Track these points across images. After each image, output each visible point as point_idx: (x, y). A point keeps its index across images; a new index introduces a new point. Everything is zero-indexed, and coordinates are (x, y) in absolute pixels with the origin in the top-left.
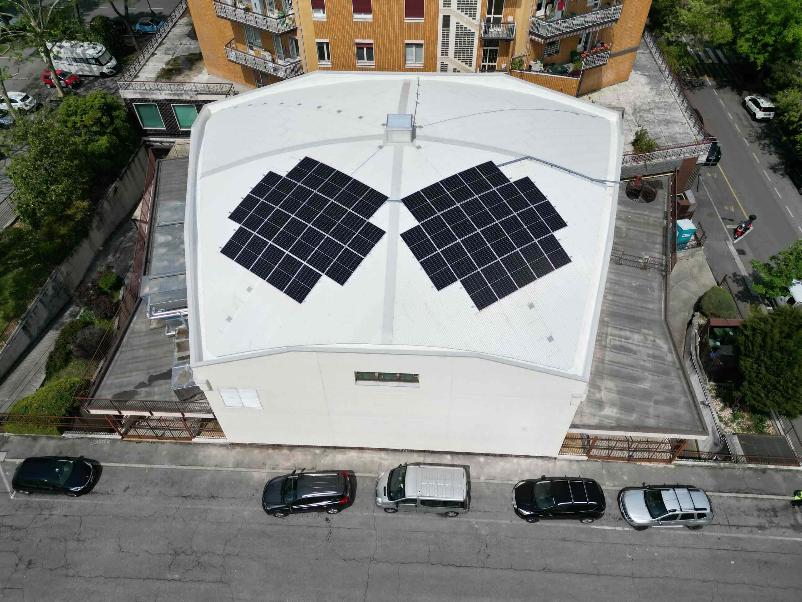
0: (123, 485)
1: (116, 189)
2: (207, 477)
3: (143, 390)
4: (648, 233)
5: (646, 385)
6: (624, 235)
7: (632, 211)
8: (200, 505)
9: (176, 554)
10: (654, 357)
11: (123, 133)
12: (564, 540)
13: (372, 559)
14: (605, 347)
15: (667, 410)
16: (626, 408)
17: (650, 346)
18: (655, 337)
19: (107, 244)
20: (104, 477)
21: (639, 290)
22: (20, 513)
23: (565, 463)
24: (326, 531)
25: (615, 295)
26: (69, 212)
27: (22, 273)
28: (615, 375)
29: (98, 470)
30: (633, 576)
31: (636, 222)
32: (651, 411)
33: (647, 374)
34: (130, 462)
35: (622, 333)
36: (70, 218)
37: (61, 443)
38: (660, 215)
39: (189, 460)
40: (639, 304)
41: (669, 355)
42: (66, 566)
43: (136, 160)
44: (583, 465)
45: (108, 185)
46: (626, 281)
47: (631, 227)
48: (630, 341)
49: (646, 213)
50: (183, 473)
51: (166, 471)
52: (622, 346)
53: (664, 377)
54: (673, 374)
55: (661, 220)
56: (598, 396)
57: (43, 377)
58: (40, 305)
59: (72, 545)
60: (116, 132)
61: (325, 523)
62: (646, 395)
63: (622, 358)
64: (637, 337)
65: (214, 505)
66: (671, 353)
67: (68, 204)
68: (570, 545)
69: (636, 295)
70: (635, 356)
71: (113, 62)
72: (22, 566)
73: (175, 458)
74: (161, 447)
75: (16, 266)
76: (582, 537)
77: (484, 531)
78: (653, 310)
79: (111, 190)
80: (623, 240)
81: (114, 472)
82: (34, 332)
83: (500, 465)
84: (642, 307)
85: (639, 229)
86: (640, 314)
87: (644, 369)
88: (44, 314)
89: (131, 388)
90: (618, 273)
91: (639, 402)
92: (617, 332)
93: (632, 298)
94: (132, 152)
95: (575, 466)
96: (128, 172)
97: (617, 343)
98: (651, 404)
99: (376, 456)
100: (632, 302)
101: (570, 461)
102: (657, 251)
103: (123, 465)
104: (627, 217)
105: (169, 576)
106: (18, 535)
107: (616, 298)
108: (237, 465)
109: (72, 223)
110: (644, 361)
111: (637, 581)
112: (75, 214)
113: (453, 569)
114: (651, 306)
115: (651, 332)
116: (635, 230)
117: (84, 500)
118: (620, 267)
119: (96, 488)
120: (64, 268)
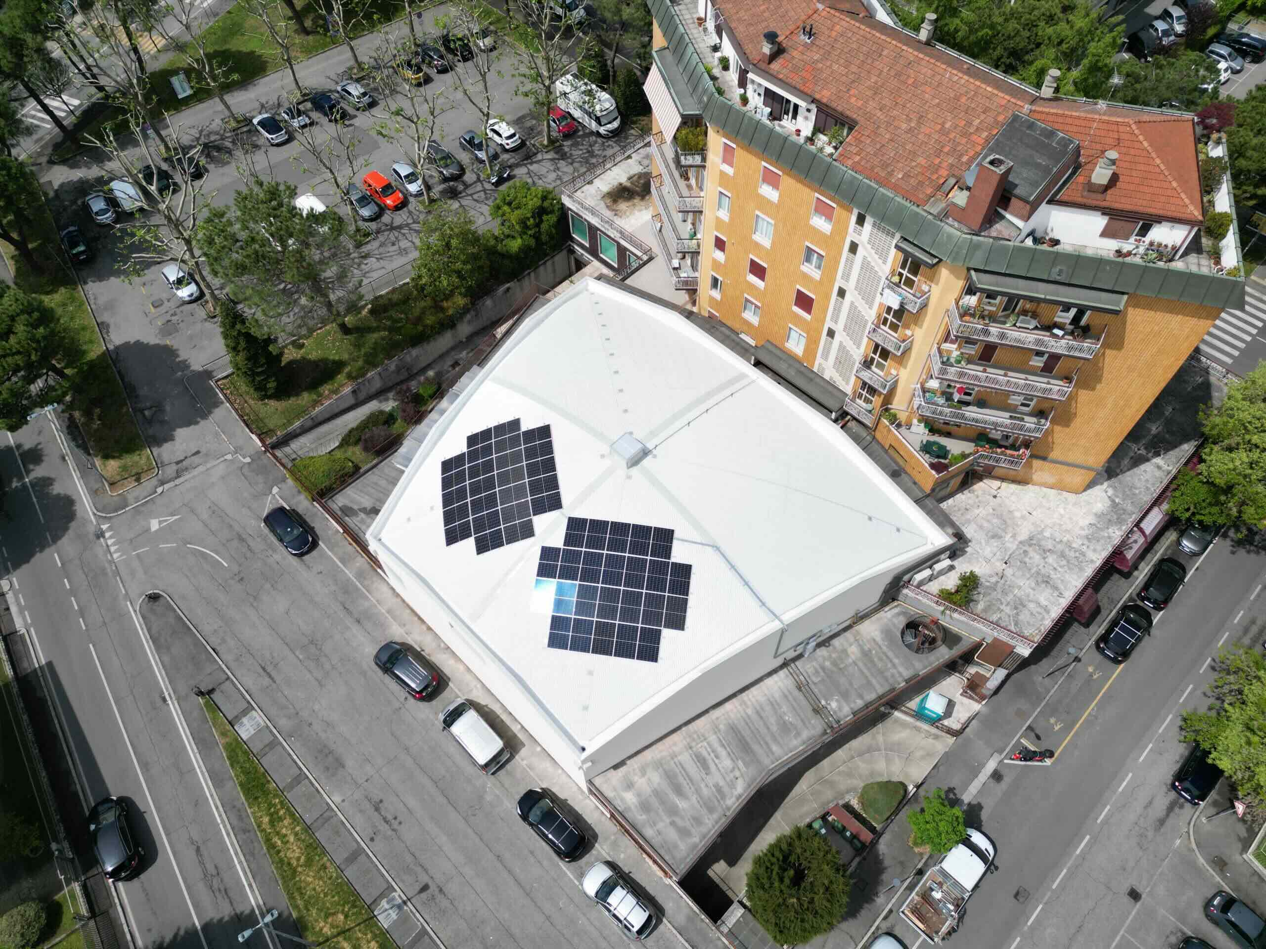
0: (321, 568)
1: (508, 289)
2: (366, 604)
3: (362, 515)
4: (869, 683)
5: (681, 804)
6: (842, 666)
7: (884, 648)
8: (349, 621)
9: (312, 642)
10: (719, 790)
11: (544, 238)
12: (532, 853)
13: (407, 749)
14: (691, 748)
15: (672, 835)
16: (645, 807)
17: (728, 779)
18: (742, 775)
19: (471, 337)
20: (314, 553)
21: (785, 728)
22: (259, 540)
23: (593, 806)
24: (397, 705)
25: (758, 712)
26: (445, 304)
27: (383, 339)
28: (670, 776)
29: (314, 545)
30: (548, 918)
31: (872, 662)
32: (661, 825)
33: (694, 798)
34: (335, 554)
35: (720, 749)
36: (443, 310)
37: (310, 507)
38: (907, 674)
39: (366, 583)
40: (768, 739)
41: (734, 799)
42: (255, 598)
43: (549, 263)
44: (603, 819)
45: (503, 283)
46: (785, 709)
47: (860, 664)
48: (717, 761)
49: (896, 661)
50: (357, 589)
51: (349, 580)
52: (704, 760)
53: (704, 811)
54: (715, 816)
55: (900, 679)
56: (636, 778)
57: (337, 444)
58: (377, 378)
59: (268, 586)
60: (537, 237)
61: (402, 699)
62: (673, 811)
63: (693, 769)
64: (727, 763)
65: (355, 629)
66: (738, 799)
67: (448, 297)
68: (532, 860)
69: (774, 728)
70: (704, 776)
71: (616, 124)
72: (237, 578)
73: (360, 575)
74: (359, 559)
75: (384, 329)
76: (545, 863)
77: (488, 798)
78: (773, 753)
79: (502, 289)
80: (835, 669)
81: (323, 555)
82: (362, 396)
83: (547, 765)
84: (767, 743)
85: (865, 671)
86: (756, 747)
87: (698, 791)
88: (377, 384)
89: (355, 507)
90: (786, 696)
91: (660, 811)
92: (716, 745)
93: (768, 728)
94: (546, 255)
95: (596, 815)
96: (532, 274)
97: (705, 753)
98: (668, 821)
99: (474, 683)
100: (763, 731)
101: (597, 807)
102: (852, 705)
103: (330, 553)
104: (870, 651)
105: (297, 653)
106: (249, 554)
107: (755, 717)
108: (389, 611)
109: (441, 315)
110: (707, 786)
111: (548, 923)
112: (448, 308)
113: (445, 801)
114: (775, 748)
115: (744, 769)
116: (860, 670)
117: (294, 561)
118: (796, 693)
119: (306, 557)
120: (415, 352)
